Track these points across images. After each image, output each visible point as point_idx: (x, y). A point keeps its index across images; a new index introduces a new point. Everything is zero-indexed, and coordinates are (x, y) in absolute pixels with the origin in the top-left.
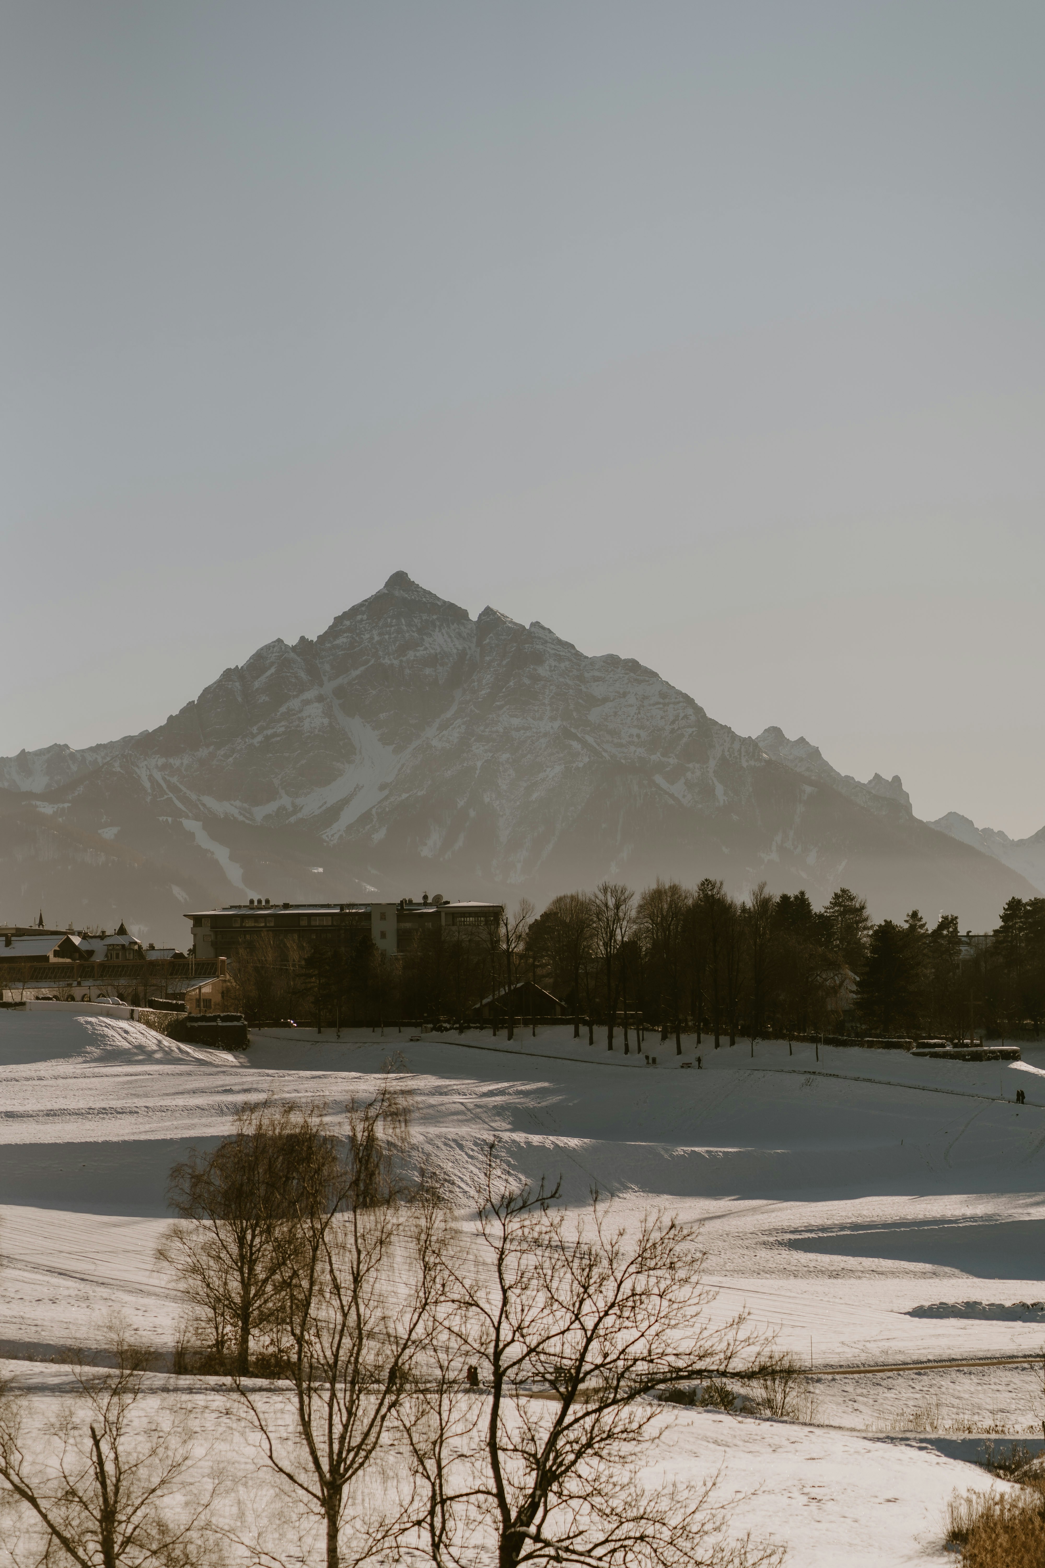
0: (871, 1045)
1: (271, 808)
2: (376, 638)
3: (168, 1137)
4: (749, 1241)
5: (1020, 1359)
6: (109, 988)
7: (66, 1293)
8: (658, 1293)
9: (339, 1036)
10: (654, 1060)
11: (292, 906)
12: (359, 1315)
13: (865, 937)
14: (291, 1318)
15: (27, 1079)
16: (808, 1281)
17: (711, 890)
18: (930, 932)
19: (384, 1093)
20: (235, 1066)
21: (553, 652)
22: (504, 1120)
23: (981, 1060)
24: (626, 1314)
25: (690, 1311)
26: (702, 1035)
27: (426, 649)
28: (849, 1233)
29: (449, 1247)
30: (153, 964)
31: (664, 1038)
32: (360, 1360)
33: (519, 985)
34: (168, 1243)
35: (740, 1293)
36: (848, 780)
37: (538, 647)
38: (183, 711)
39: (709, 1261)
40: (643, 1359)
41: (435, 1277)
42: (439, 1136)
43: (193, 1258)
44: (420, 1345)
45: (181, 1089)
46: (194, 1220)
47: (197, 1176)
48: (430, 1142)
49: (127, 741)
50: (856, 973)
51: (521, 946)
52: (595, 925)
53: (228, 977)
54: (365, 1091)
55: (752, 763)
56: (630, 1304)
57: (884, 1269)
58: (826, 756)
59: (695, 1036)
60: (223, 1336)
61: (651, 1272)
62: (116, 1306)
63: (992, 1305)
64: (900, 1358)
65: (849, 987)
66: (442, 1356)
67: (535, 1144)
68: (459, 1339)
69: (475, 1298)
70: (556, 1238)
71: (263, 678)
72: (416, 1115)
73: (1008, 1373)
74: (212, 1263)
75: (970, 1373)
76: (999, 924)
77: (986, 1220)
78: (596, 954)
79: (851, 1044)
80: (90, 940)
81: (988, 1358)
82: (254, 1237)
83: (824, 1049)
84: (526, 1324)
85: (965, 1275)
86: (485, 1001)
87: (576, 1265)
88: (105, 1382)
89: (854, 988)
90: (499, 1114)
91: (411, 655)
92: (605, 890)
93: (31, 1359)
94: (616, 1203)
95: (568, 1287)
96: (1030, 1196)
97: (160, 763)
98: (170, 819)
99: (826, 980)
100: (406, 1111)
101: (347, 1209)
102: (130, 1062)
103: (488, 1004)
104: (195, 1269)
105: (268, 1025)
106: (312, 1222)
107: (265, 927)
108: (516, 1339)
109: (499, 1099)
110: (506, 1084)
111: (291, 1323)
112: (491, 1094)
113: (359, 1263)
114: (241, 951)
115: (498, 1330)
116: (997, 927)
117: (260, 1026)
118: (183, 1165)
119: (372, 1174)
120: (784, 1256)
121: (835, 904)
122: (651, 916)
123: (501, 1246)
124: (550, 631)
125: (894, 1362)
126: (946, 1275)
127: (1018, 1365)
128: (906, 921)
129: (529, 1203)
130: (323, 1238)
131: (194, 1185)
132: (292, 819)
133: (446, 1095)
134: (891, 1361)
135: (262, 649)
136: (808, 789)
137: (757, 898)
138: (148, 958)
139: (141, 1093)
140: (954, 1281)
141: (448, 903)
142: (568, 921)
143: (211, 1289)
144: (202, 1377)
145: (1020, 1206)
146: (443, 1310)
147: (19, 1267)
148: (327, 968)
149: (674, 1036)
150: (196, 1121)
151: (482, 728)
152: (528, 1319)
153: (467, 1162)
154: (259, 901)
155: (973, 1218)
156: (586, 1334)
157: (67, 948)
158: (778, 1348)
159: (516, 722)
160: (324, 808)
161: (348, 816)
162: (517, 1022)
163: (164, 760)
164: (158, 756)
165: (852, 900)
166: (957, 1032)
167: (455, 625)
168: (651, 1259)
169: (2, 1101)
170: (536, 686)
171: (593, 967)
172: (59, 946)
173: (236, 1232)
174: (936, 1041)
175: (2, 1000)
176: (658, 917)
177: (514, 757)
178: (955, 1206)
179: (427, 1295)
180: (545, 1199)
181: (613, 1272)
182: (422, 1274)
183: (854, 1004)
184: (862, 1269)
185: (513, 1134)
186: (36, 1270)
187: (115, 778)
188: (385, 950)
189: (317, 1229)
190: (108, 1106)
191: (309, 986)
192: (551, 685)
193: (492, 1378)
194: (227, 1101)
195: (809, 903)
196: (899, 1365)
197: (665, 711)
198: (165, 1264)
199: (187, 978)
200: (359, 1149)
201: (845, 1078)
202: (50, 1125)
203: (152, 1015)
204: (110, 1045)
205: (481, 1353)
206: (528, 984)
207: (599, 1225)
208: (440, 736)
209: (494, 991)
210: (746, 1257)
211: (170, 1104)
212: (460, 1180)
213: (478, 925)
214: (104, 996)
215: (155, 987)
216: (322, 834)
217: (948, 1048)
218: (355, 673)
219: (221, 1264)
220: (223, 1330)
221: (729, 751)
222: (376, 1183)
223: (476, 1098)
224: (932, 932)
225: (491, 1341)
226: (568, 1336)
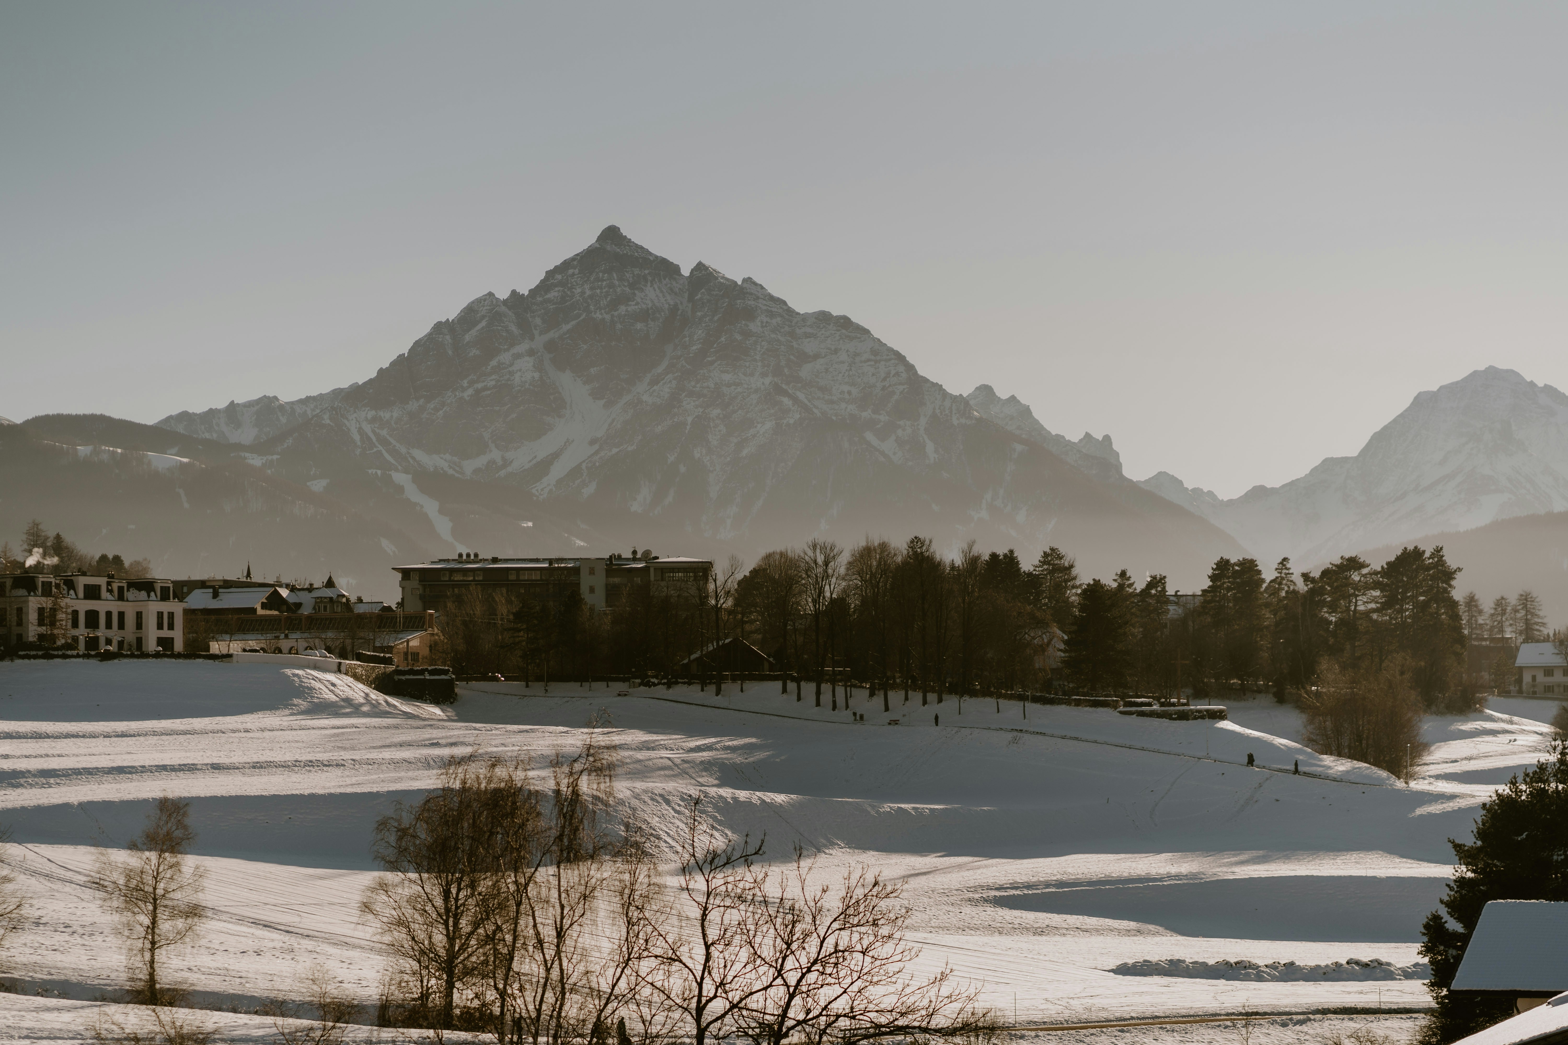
0: (1078, 703)
1: (481, 461)
2: (588, 293)
3: (375, 790)
4: (955, 898)
5: (1222, 1017)
6: (317, 641)
7: (271, 945)
8: (861, 950)
9: (547, 691)
10: (862, 717)
11: (501, 560)
12: (562, 970)
13: (1073, 596)
14: (494, 973)
15: (234, 731)
16: (1013, 938)
17: (920, 548)
18: (1138, 591)
19: (590, 747)
20: (443, 720)
21: (765, 308)
22: (711, 776)
23: (1188, 719)
24: (829, 970)
25: (892, 968)
26: (910, 692)
27: (637, 304)
28: (1053, 890)
29: (652, 902)
30: (361, 617)
31: (872, 695)
32: (563, 1014)
33: (727, 641)
34: (374, 895)
35: (945, 949)
36: (1059, 439)
37: (750, 303)
38: (393, 364)
39: (913, 917)
40: (845, 1016)
41: (639, 932)
42: (645, 791)
43: (398, 910)
44: (623, 999)
45: (388, 742)
46: (399, 873)
47: (403, 829)
48: (637, 796)
49: (337, 393)
50: (1064, 632)
51: (730, 603)
52: (803, 582)
53: (436, 631)
54: (572, 745)
55: (963, 421)
56: (833, 960)
57: (1089, 927)
58: (1036, 414)
59: (903, 692)
60: (428, 989)
61: (854, 929)
62: (321, 959)
63: (1196, 963)
64: (1104, 1015)
65: (1057, 646)
66: (645, 1010)
67: (742, 799)
68: (661, 994)
69: (678, 953)
70: (759, 894)
71: (474, 332)
72: (619, 771)
73: (1211, 1031)
74: (417, 916)
75: (1173, 1031)
76: (1207, 583)
77: (1191, 879)
78: (805, 610)
79: (1059, 702)
80: (298, 593)
81: (1191, 1016)
82: (459, 890)
83: (1031, 707)
84: (729, 978)
85: (1169, 933)
86: (693, 657)
87: (779, 920)
88: (307, 1035)
89: (1062, 646)
90: (706, 770)
91: (622, 309)
92: (814, 547)
93: (235, 1010)
94: (822, 859)
95: (771, 943)
96: (1234, 855)
97: (369, 417)
98: (379, 472)
99: (1034, 638)
100: (611, 766)
101: (551, 864)
102: (337, 715)
103: (696, 659)
104: (401, 923)
105: (477, 679)
106: (515, 877)
107: (474, 580)
108: (718, 994)
109: (706, 755)
110: (713, 740)
111: (494, 978)
112: (698, 749)
113: (562, 918)
114: (449, 604)
115: (700, 985)
116: (1205, 587)
117: (468, 680)
118: (389, 818)
119: (577, 829)
120: (988, 913)
121: (1043, 563)
122: (860, 573)
123: (705, 900)
124: (762, 287)
125: (1097, 1019)
126: (1149, 933)
127: (1221, 1023)
128: (1115, 580)
129: (733, 858)
130: (526, 893)
131: (400, 839)
132: (502, 473)
133: (653, 750)
134: (1094, 1018)
135: (473, 302)
136: (1019, 447)
137: (966, 556)
138: (356, 611)
139: (348, 746)
140: (1157, 939)
141: (657, 558)
142: (777, 577)
143: (416, 941)
144: (405, 1030)
145: (1225, 865)
146: (645, 966)
147: (224, 918)
148: (536, 622)
149: (882, 693)
150: (403, 774)
151: (693, 383)
152: (732, 973)
153: (674, 817)
154: (468, 555)
155: (1178, 876)
156: (788, 990)
157: (274, 601)
158: (980, 1005)
159: (727, 377)
160: (534, 462)
161: (558, 470)
162: (725, 678)
163: (373, 412)
164: (367, 409)
165: (1061, 558)
166: (1164, 691)
167: (667, 279)
168: (855, 916)
169: (209, 753)
170: (747, 342)
171: (801, 624)
172: (266, 599)
173: (442, 885)
174: (1143, 699)
175: (209, 651)
176: (867, 574)
177: (724, 412)
178: (1159, 864)
179: (630, 950)
180: (748, 855)
181: (816, 929)
182: (625, 930)
183: (1061, 663)
184: (1067, 927)
185: (719, 790)
186: (241, 922)
187: (325, 431)
188: (594, 605)
189: (521, 884)
190: (315, 758)
191: (517, 640)
192: (762, 341)
193: (695, 1032)
194: (434, 755)
195: (1018, 562)
196: (1103, 1022)
197: (876, 369)
198: (370, 917)
199: (395, 631)
200: (563, 805)
201: (1052, 736)
202: (256, 777)
203: (360, 668)
204: (317, 698)
205: (683, 1008)
206: (735, 640)
207: (803, 882)
208: (651, 391)
209: (702, 647)
210: (950, 913)
211: (377, 757)
212: (666, 835)
213: (687, 581)
214: (311, 649)
215: (363, 640)
216: (532, 488)
217: (1155, 707)
218: (566, 327)
219: (426, 918)
220: (428, 983)
221: (939, 409)
222: (579, 839)
223: (683, 753)
224: (1141, 592)
225: (694, 996)
226: (772, 991)
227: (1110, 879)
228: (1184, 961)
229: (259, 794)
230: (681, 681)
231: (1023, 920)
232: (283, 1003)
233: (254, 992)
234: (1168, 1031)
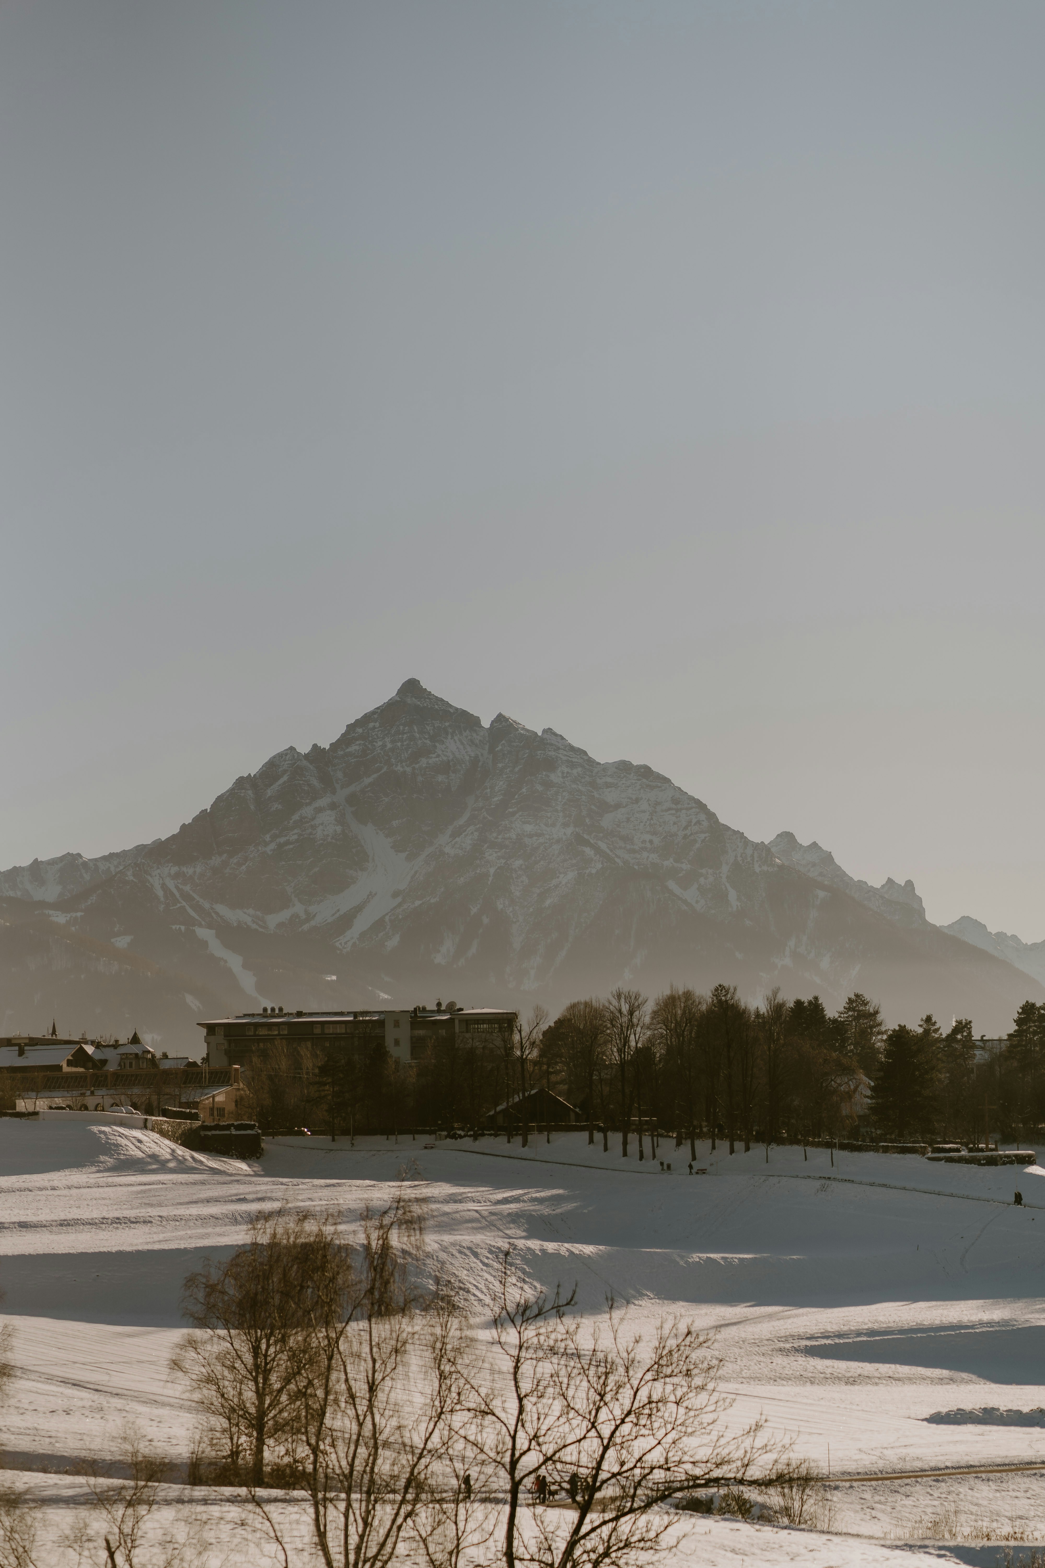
0: (886, 1150)
1: (284, 915)
2: (389, 746)
3: (182, 1246)
4: (765, 1348)
5: (1038, 1466)
6: (123, 1097)
7: (80, 1403)
8: (674, 1400)
9: (353, 1144)
10: (669, 1167)
11: (305, 1014)
12: (374, 1425)
13: (879, 1042)
14: (306, 1428)
15: (41, 1189)
16: (824, 1388)
17: (725, 996)
18: (944, 1036)
19: (399, 1201)
20: (249, 1175)
21: (566, 758)
22: (519, 1228)
23: (996, 1165)
24: (643, 1422)
25: (707, 1418)
26: (717, 1141)
27: (438, 756)
29: (465, 1356)
30: (167, 1073)
31: (679, 1144)
32: (376, 1470)
33: (533, 1092)
34: (183, 1353)
35: (757, 1400)
36: (861, 885)
37: (550, 753)
38: (195, 820)
39: (725, 1368)
40: (659, 1467)
41: (451, 1386)
42: (453, 1244)
43: (208, 1368)
44: (436, 1455)
45: (195, 1198)
46: (209, 1330)
47: (211, 1286)
48: (444, 1249)
49: (140, 849)
50: (870, 1079)
51: (535, 1053)
52: (608, 1031)
53: (241, 1085)
54: (380, 1199)
55: (765, 868)
56: (647, 1411)
57: (901, 1375)
58: (837, 861)
59: (710, 1141)
60: (238, 1446)
61: (668, 1380)
62: (131, 1417)
63: (1010, 1411)
64: (918, 1465)
65: (864, 1092)
66: (458, 1465)
67: (550, 1251)
68: (475, 1448)
69: (491, 1407)
70: (572, 1345)
71: (276, 786)
72: (431, 1223)
73: (1027, 1480)
74: (226, 1373)
75: (988, 1480)
76: (1013, 1028)
77: (1003, 1326)
78: (611, 1060)
79: (867, 1149)
80: (103, 1049)
81: (1005, 1465)
82: (268, 1346)
83: (839, 1154)
84: (543, 1432)
85: (982, 1381)
86: (499, 1108)
87: (592, 1373)
88: (120, 1494)
89: (869, 1093)
90: (513, 1222)
91: (423, 762)
92: (619, 996)
93: (45, 1471)
94: (632, 1310)
95: (584, 1396)
97: (173, 872)
98: (183, 928)
99: (840, 1085)
100: (421, 1219)
101: (362, 1318)
102: (144, 1171)
103: (502, 1111)
104: (210, 1380)
105: (282, 1134)
106: (327, 1331)
107: (279, 1035)
108: (532, 1447)
109: (513, 1207)
110: (520, 1192)
111: (306, 1433)
112: (506, 1201)
113: (374, 1371)
114: (255, 1059)
115: (514, 1438)
116: (1011, 1032)
117: (274, 1134)
118: (197, 1275)
119: (387, 1282)
120: (800, 1363)
121: (849, 1009)
122: (665, 1022)
123: (517, 1354)
124: (563, 738)
125: (911, 1469)
126: (963, 1381)
127: (1037, 1471)
128: (920, 1026)
129: (544, 1310)
130: (338, 1347)
131: (208, 1295)
132: (306, 927)
133: (460, 1203)
134: (909, 1468)
135: (274, 757)
136: (821, 894)
137: (770, 1003)
138: (161, 1067)
139: (155, 1202)
140: (971, 1387)
141: (462, 1010)
142: (582, 1027)
143: (226, 1399)
144: (217, 1488)
146: (458, 1419)
147: (33, 1378)
148: (341, 1075)
149: (689, 1142)
150: (210, 1230)
151: (495, 835)
152: (544, 1428)
153: (482, 1269)
154: (273, 1009)
155: (990, 1324)
156: (602, 1442)
157: (80, 1058)
158: (796, 1455)
159: (528, 828)
160: (337, 915)
161: (361, 924)
162: (531, 1129)
163: (177, 868)
164: (170, 865)
165: (866, 1004)
166: (972, 1137)
167: (467, 731)
168: (668, 1366)
169: (16, 1211)
170: (548, 793)
171: (607, 1074)
172: (72, 1056)
173: (251, 1341)
174: (951, 1145)
175: (15, 1109)
176: (672, 1023)
177: (526, 863)
178: (971, 1311)
179: (442, 1403)
180: (560, 1306)
181: (629, 1380)
182: (438, 1382)
183: (868, 1109)
184: (879, 1376)
185: (528, 1242)
186: (50, 1381)
187: (128, 887)
188: (399, 1058)
189: (332, 1338)
190: (122, 1215)
191: (323, 1094)
192: (563, 791)
193: (508, 1487)
194: (241, 1210)
195: (823, 1008)
196: (917, 1471)
197: (677, 817)
198: (180, 1374)
199: (200, 1087)
200: (374, 1258)
201: (861, 1183)
202: (63, 1235)
203: (166, 1124)
204: (124, 1154)
205: (497, 1462)
206: (542, 1091)
207: (615, 1332)
208: (453, 843)
209: (508, 1098)
210: (762, 1364)
211: (184, 1213)
212: (474, 1288)
213: (492, 1032)
214: (117, 1105)
215: (169, 1096)
216: (335, 942)
217: (963, 1153)
218: (367, 781)
219: (236, 1374)
220: (238, 1440)
221: (741, 856)
222: (390, 1291)
223: (491, 1205)
224: (947, 1037)
225: (507, 1450)
226: (585, 1444)
227: (921, 1327)
228: (998, 1409)
229: (67, 1252)
230: (488, 1132)
231: (834, 1370)
232: (94, 1462)
233: (63, 1451)
234: (983, 1480)
